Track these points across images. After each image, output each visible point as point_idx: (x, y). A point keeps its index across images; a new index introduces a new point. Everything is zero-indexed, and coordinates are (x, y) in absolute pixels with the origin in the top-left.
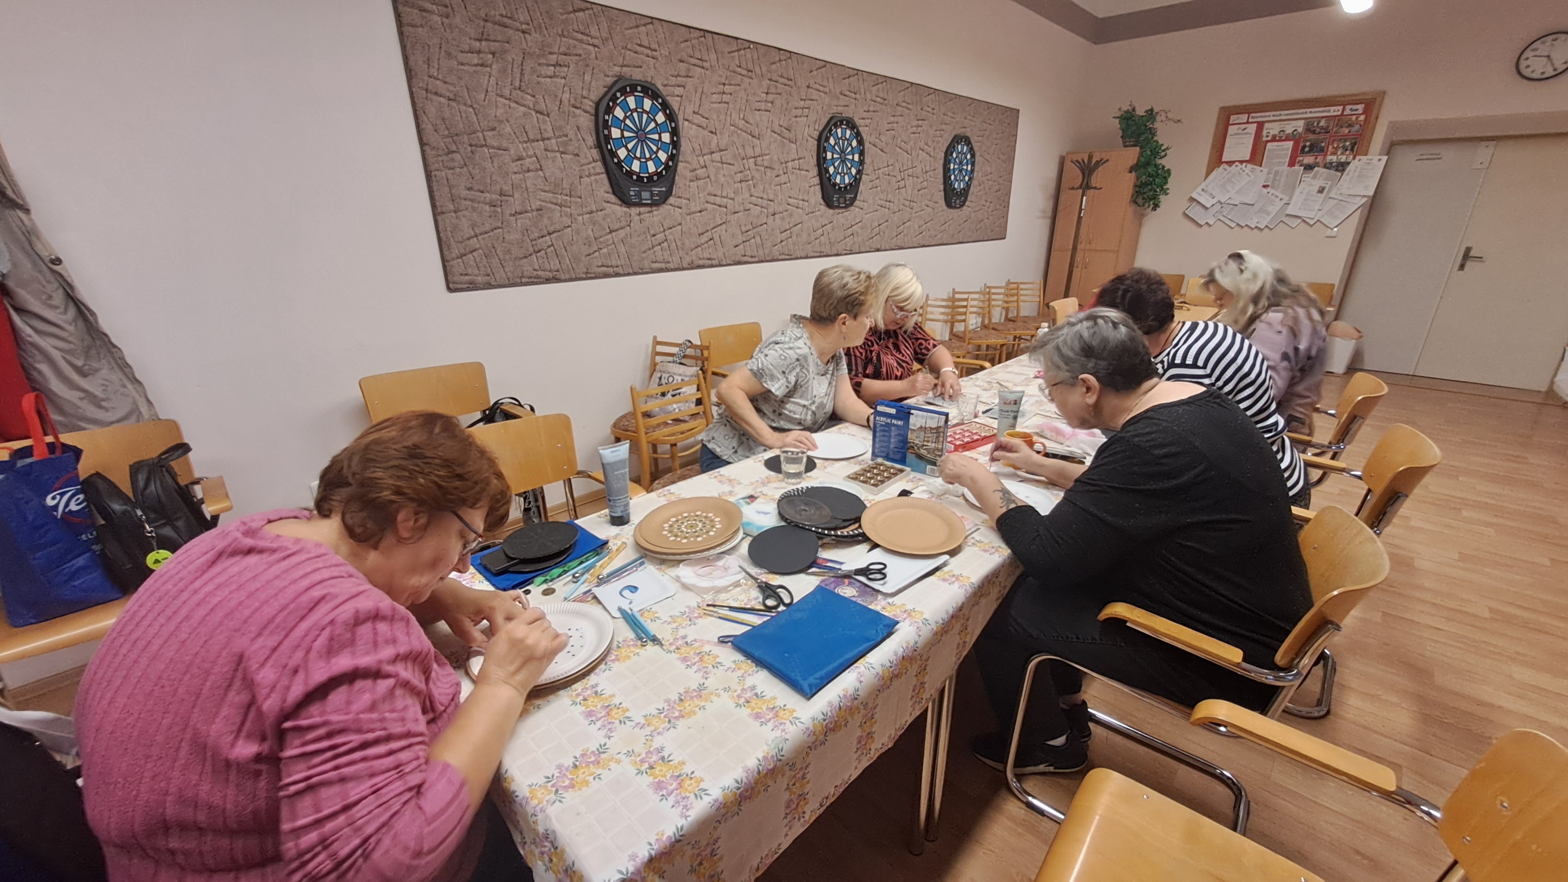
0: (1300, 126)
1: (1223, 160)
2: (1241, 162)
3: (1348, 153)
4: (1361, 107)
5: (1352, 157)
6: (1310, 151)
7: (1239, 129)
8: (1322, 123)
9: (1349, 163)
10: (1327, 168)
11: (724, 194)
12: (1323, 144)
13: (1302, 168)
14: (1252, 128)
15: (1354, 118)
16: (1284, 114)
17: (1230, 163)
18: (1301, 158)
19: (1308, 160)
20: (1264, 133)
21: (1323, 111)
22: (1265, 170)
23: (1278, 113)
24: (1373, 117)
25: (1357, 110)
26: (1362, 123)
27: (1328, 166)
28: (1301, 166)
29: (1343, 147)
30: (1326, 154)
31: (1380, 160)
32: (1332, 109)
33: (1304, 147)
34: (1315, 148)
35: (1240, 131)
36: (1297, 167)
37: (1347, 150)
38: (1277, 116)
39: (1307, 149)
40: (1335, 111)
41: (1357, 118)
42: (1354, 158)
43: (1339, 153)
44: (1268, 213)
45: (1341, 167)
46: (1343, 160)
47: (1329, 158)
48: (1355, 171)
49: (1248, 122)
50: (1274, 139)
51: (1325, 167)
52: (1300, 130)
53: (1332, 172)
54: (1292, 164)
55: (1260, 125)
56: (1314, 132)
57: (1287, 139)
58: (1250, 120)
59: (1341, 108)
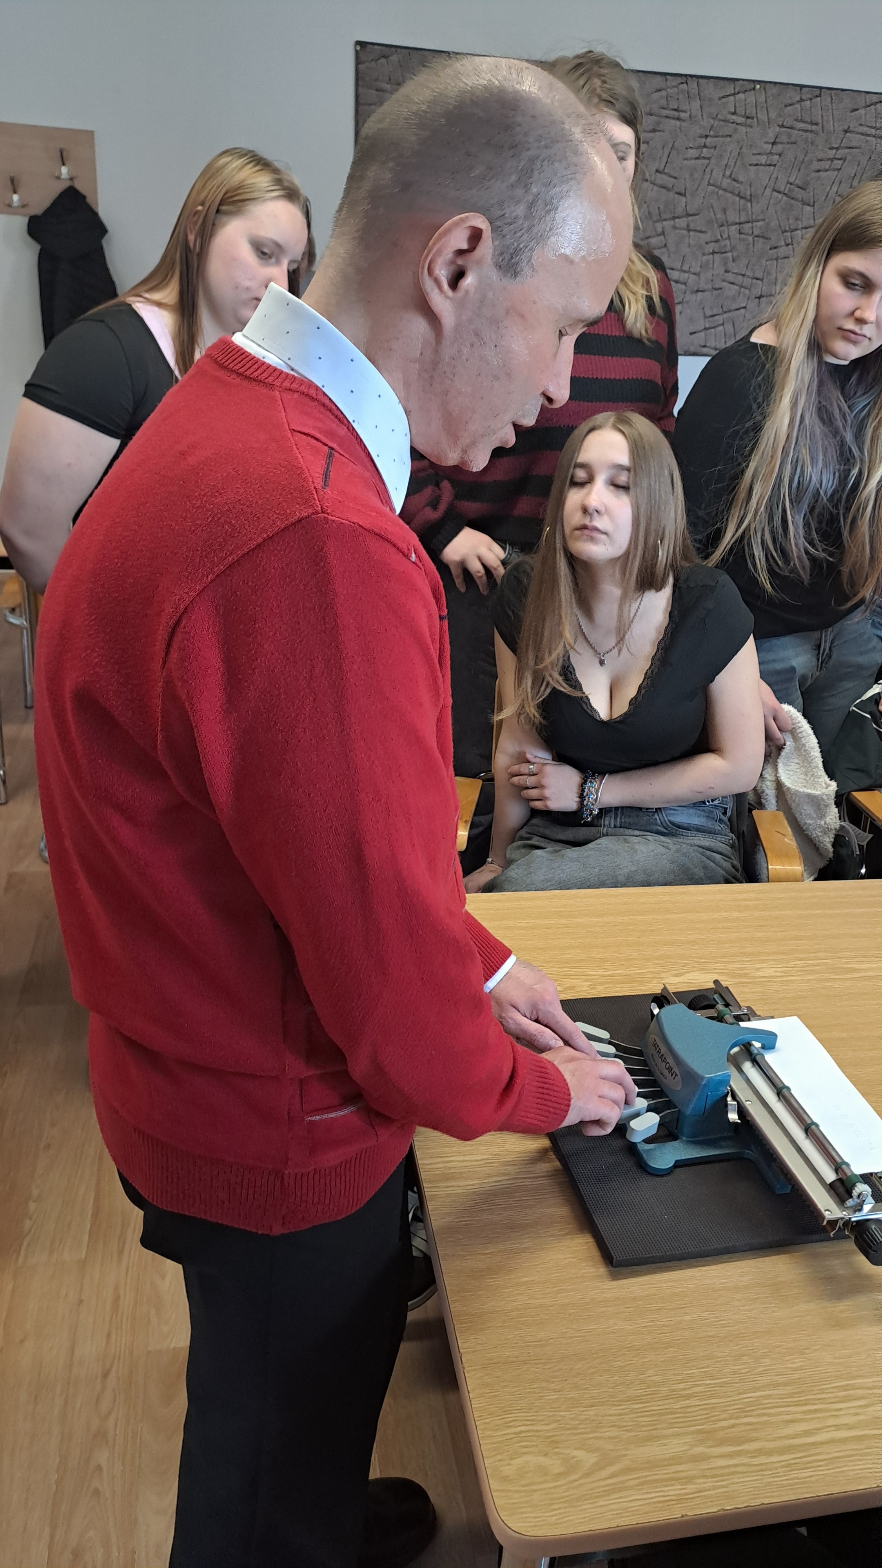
11: (685, 268)
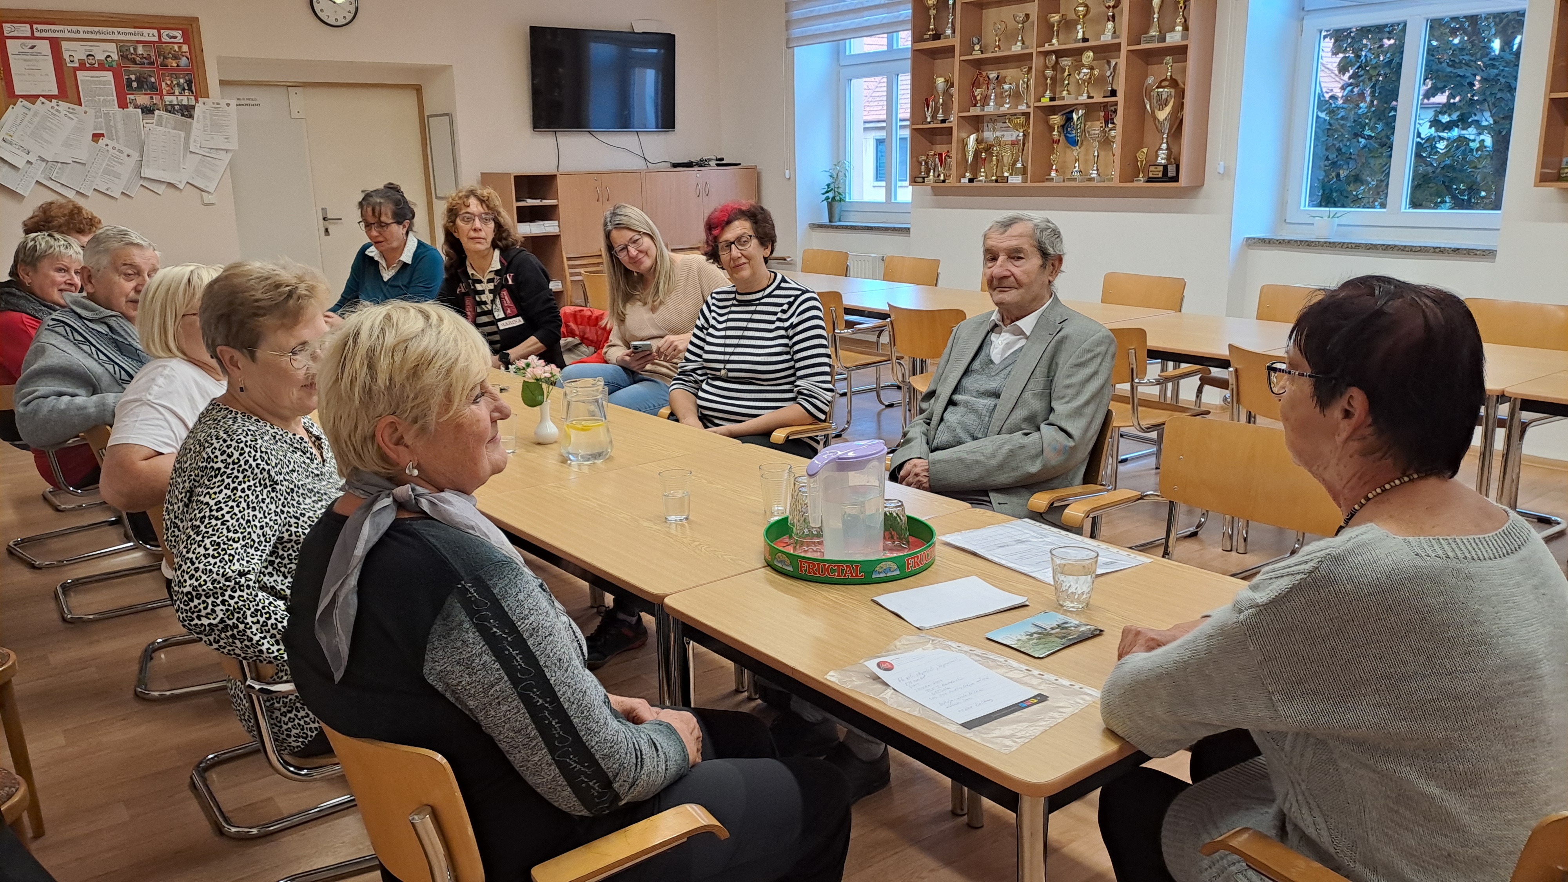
0: (112, 50)
1: (17, 93)
2: (49, 98)
3: (186, 91)
4: (178, 34)
5: (193, 98)
6: (140, 87)
7: (23, 45)
8: (140, 50)
9: (193, 107)
10: (170, 112)
12: (153, 80)
13: (139, 111)
14: (44, 47)
15: (176, 47)
16: (83, 31)
17: (32, 98)
18: (132, 97)
19: (143, 99)
20: (66, 56)
21: (134, 34)
22: (91, 112)
23: (75, 28)
24: (198, 51)
25: (175, 37)
26: (188, 54)
27: (170, 109)
28: (136, 107)
29: (178, 84)
30: (161, 95)
31: (228, 105)
32: (146, 32)
33: (129, 81)
34: (142, 84)
35: (26, 50)
36: (131, 109)
37: (184, 89)
38: (72, 31)
39: (135, 85)
40: (150, 35)
41: (180, 48)
42: (197, 100)
43: (177, 93)
44: (117, 176)
45: (187, 111)
46: (185, 102)
47: (168, 99)
48: (205, 118)
49: (33, 37)
50: (83, 66)
51: (167, 110)
52: (115, 56)
53: (178, 116)
54: (123, 105)
55: (55, 45)
56: (134, 62)
57: (102, 67)
58: (37, 34)
59: (155, 32)
